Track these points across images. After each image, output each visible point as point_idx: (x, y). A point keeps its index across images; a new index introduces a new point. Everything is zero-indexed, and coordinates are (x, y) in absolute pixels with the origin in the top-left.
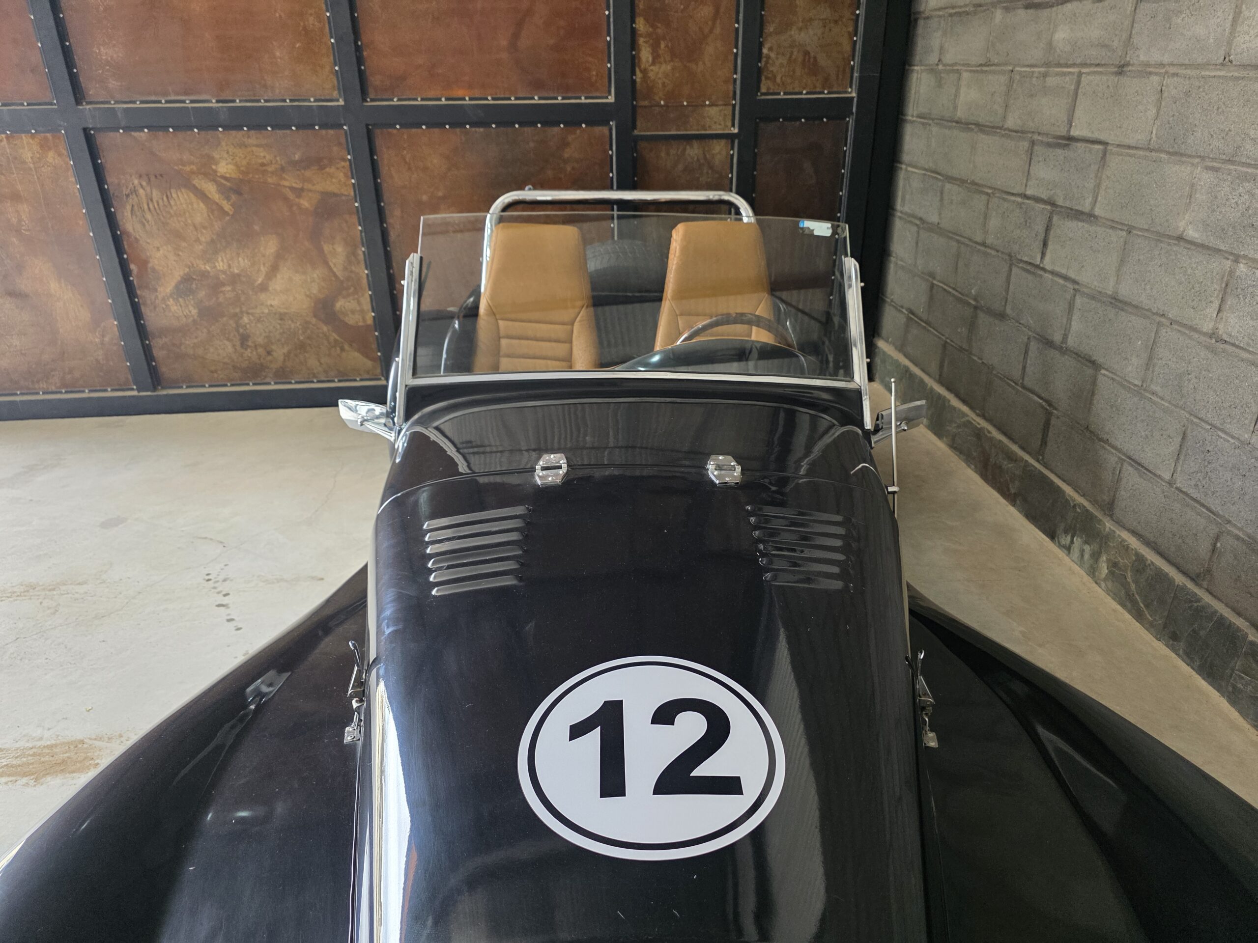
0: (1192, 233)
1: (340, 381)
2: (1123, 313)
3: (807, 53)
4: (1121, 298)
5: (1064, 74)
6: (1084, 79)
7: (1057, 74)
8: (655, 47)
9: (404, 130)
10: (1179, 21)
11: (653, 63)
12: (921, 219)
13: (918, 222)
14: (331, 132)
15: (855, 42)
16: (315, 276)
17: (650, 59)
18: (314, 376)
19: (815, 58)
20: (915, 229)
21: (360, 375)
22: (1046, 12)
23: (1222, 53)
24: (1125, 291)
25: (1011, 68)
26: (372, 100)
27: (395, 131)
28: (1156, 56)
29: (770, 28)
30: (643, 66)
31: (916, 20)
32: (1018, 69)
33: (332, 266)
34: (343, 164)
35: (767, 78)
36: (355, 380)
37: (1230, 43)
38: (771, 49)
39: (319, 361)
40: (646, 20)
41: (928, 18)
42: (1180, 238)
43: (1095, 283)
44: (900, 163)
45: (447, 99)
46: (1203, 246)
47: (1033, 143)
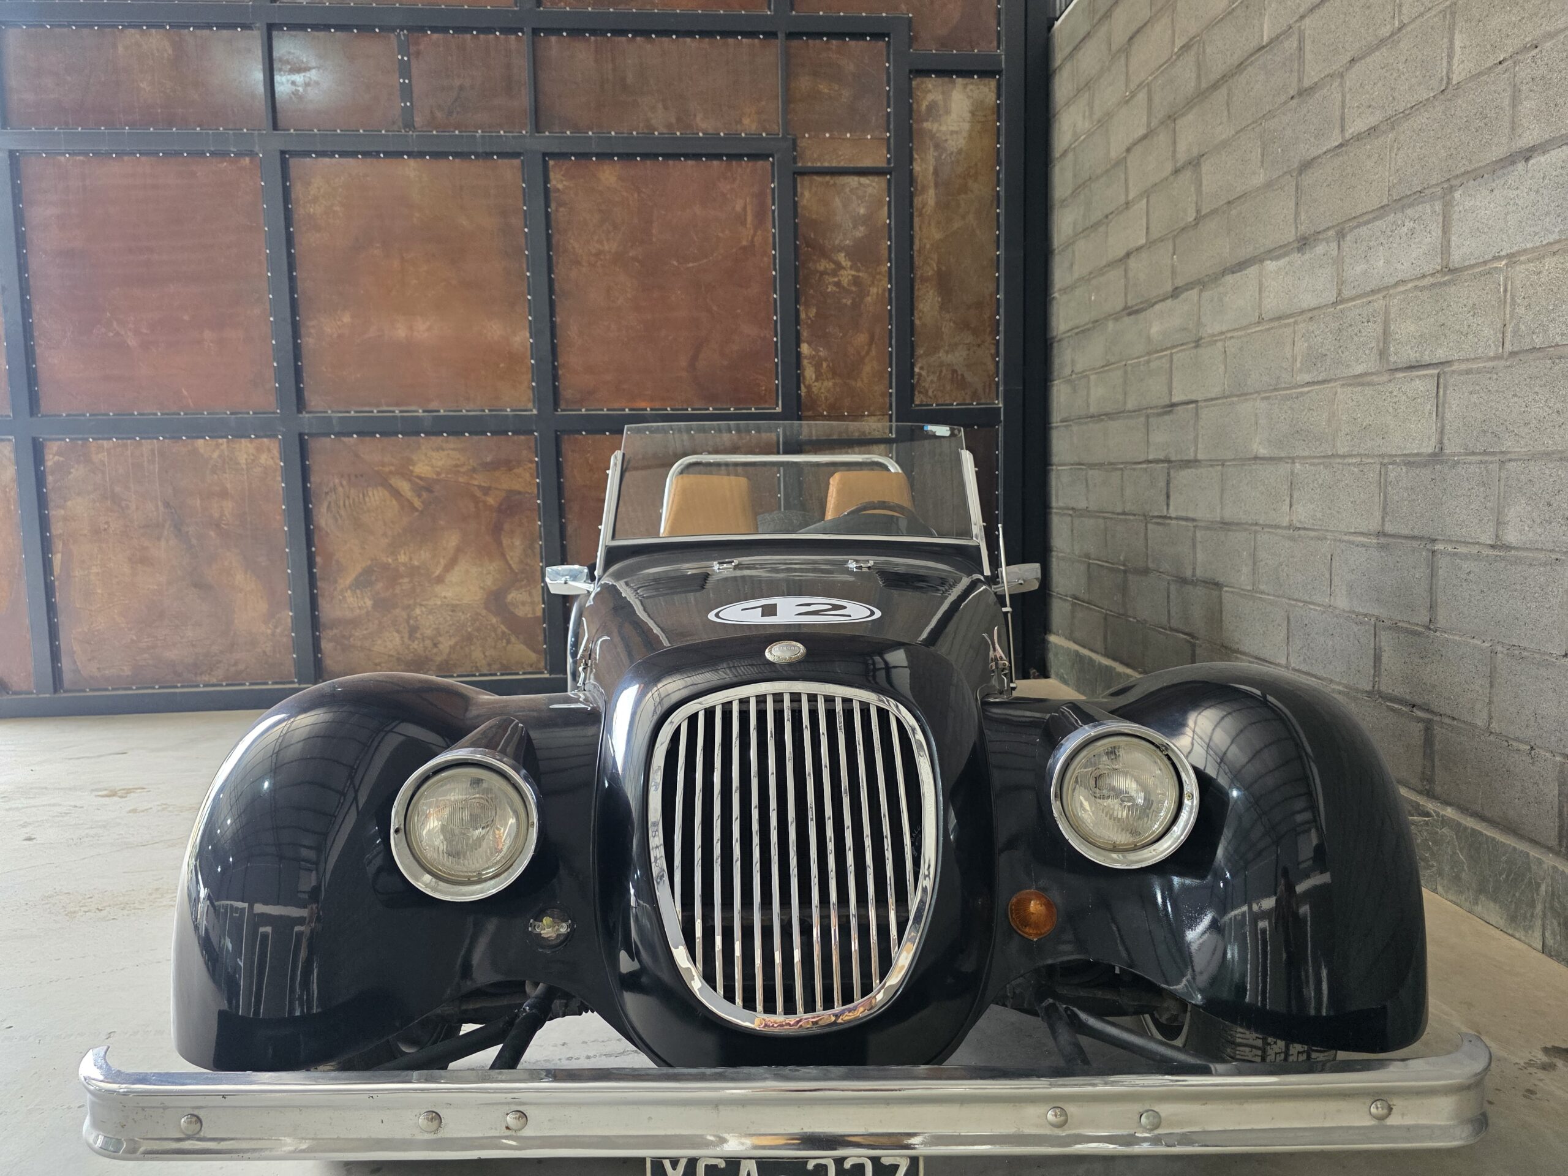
0: (1263, 452)
1: (502, 675)
2: (1230, 533)
3: (954, 371)
4: (1226, 521)
5: (1161, 357)
6: (1175, 358)
7: (1157, 358)
8: (818, 367)
9: (590, 436)
10: (1227, 299)
11: (817, 380)
12: (1073, 509)
13: (1071, 512)
14: (522, 437)
15: (998, 362)
16: (491, 568)
17: (814, 377)
18: (477, 669)
19: (962, 375)
20: (1070, 518)
21: (523, 668)
22: (1142, 316)
23: (1257, 314)
24: (1229, 513)
25: (1124, 363)
26: (562, 411)
27: (580, 437)
28: (1217, 328)
29: (920, 351)
30: (807, 383)
31: (1051, 344)
32: (1129, 362)
33: (509, 558)
34: (530, 465)
35: (920, 392)
36: (518, 674)
37: (1260, 306)
38: (921, 368)
39: (484, 653)
40: (809, 344)
41: (1060, 341)
42: (1256, 458)
43: (1208, 516)
44: (1052, 465)
45: (630, 410)
46: (1271, 459)
47: (1148, 417)
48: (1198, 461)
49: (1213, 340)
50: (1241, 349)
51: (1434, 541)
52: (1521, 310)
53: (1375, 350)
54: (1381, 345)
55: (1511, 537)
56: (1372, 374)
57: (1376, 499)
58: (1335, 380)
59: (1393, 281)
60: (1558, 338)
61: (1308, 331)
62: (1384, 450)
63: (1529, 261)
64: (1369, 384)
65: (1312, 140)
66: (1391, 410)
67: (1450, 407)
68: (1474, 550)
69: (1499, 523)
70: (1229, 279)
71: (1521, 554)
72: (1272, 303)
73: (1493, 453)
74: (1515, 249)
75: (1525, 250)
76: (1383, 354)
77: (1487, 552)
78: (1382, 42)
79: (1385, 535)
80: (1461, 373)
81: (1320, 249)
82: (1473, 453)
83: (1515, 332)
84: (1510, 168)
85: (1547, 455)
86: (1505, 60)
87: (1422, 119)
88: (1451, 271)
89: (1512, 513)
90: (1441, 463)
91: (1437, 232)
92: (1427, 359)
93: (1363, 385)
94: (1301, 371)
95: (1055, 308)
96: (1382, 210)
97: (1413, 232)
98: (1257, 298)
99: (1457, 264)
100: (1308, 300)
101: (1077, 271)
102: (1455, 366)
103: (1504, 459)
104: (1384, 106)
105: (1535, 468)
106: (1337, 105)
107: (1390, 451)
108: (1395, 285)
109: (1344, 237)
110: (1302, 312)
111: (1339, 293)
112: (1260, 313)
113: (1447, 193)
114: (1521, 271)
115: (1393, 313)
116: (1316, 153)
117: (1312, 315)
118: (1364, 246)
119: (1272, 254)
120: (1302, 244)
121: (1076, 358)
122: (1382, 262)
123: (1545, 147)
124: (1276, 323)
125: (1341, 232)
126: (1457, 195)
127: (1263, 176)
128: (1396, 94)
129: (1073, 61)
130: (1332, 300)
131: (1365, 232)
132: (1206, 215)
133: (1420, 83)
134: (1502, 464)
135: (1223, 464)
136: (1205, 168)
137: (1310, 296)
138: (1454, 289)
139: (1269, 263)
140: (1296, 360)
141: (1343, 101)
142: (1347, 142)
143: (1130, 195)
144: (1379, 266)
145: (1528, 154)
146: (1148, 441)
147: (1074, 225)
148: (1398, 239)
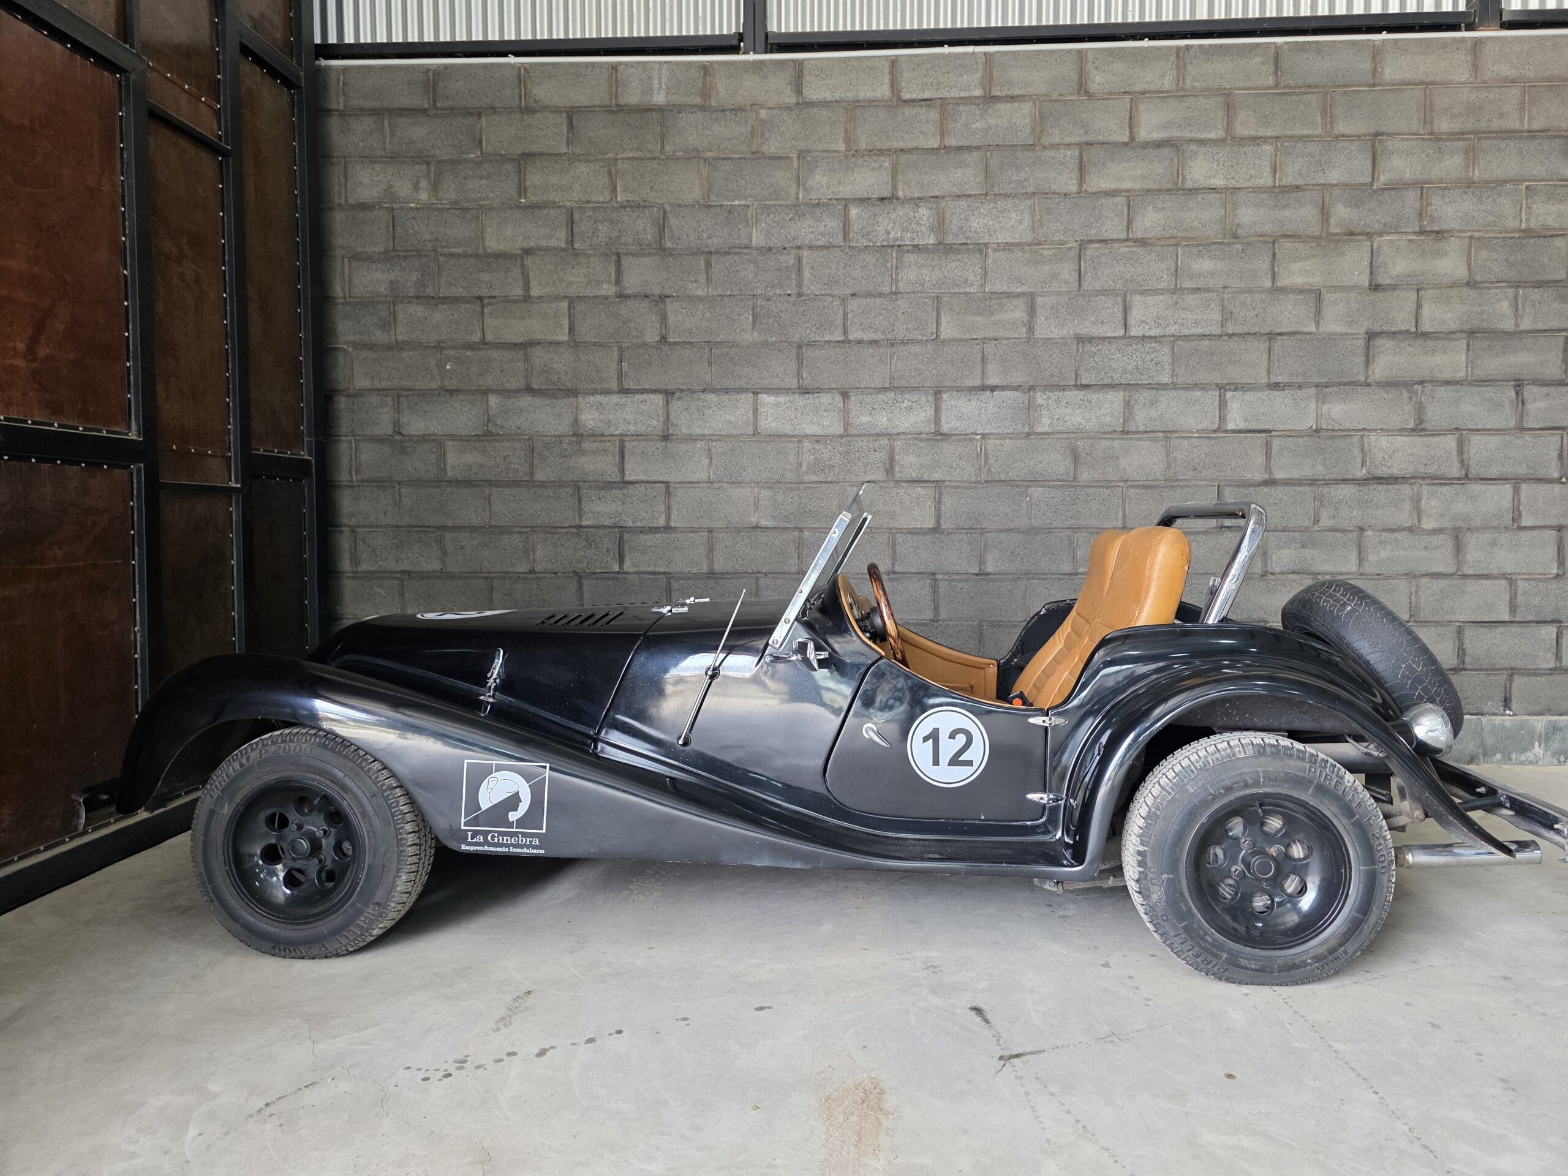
0: (764, 523)
3: (274, 412)
5: (602, 442)
6: (628, 445)
7: (593, 442)
8: (167, 383)
10: (710, 411)
12: (404, 572)
13: (397, 575)
15: (302, 408)
19: (279, 418)
22: (561, 400)
23: (751, 429)
28: (697, 431)
30: (158, 402)
31: (332, 397)
32: (538, 438)
37: (755, 424)
42: (756, 527)
43: (689, 569)
46: (774, 528)
47: (578, 488)
48: (671, 528)
49: (691, 439)
50: (732, 450)
51: (934, 574)
52: (991, 461)
53: (882, 468)
54: (888, 467)
55: (990, 569)
56: (880, 481)
57: (887, 553)
58: (844, 482)
59: (894, 431)
60: (1015, 478)
61: (814, 449)
62: (892, 525)
63: (996, 439)
65: (814, 329)
66: (897, 503)
67: (945, 505)
68: (965, 577)
69: (982, 562)
70: (713, 398)
71: (995, 576)
72: (768, 424)
73: (976, 529)
74: (987, 432)
75: (992, 434)
76: (890, 470)
77: (973, 577)
78: (881, 295)
79: (895, 573)
80: (952, 487)
81: (825, 399)
82: (962, 528)
83: (989, 471)
84: (982, 392)
85: (1010, 530)
86: (976, 339)
87: (917, 349)
88: (941, 434)
89: (989, 557)
90: (939, 533)
91: (930, 412)
92: (926, 477)
94: (807, 473)
95: (341, 360)
96: (884, 390)
97: (911, 408)
98: (751, 418)
99: (946, 432)
100: (813, 429)
101: (402, 333)
102: (947, 483)
103: (983, 532)
104: (885, 331)
105: (1003, 536)
106: (839, 315)
107: (897, 526)
108: (898, 434)
109: (848, 397)
110: (807, 436)
111: (846, 430)
112: (755, 430)
113: (938, 393)
114: (991, 443)
115: (897, 449)
116: (817, 339)
117: (817, 439)
118: (868, 406)
119: (769, 391)
120: (805, 391)
121: (404, 420)
122: (885, 419)
123: (1003, 388)
124: (777, 439)
125: (846, 393)
126: (945, 396)
127: (756, 337)
128: (895, 328)
129: (382, 120)
130: (839, 433)
131: (868, 399)
132: (675, 343)
133: (915, 330)
134: (982, 534)
135: (710, 531)
136: (671, 307)
137: (815, 428)
138: (944, 444)
139: (765, 396)
140: (801, 466)
141: (845, 315)
142: (850, 342)
143: (535, 292)
144: (882, 421)
145: (993, 389)
146: (580, 509)
147: (393, 286)
148: (898, 409)
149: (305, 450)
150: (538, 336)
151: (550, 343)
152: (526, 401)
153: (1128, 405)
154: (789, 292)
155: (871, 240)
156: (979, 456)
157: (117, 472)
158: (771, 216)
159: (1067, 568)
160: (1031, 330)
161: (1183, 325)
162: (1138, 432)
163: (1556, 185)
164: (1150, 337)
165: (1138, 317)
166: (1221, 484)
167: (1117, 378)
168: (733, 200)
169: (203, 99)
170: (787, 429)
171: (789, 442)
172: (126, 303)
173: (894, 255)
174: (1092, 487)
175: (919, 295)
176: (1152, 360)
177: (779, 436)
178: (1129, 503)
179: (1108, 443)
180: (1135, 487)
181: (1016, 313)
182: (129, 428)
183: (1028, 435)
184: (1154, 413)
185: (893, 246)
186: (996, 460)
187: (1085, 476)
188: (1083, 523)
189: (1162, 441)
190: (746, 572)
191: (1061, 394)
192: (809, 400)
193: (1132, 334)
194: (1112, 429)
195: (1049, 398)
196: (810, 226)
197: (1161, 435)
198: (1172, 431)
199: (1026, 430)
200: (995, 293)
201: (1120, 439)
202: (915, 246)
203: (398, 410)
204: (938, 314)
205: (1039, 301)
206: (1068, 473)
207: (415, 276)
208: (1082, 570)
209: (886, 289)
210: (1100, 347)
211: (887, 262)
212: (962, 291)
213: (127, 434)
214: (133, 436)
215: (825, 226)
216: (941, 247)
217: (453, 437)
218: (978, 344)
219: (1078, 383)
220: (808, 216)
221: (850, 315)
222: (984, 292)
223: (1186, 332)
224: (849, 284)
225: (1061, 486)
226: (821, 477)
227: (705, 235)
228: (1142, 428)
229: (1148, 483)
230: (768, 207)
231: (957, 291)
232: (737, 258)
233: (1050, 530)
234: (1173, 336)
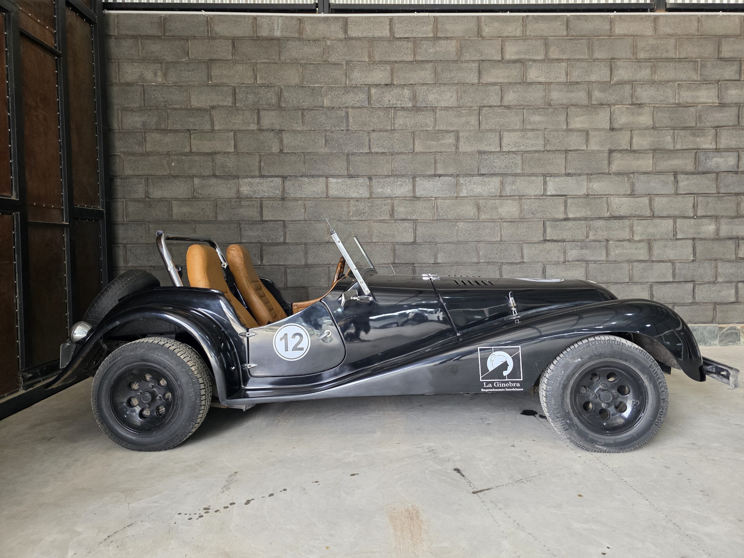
3: (84, 187)
5: (252, 201)
6: (264, 202)
7: (247, 201)
10: (305, 186)
11: (31, 181)
12: (151, 266)
13: (148, 268)
15: (99, 185)
17: (29, 177)
19: (87, 189)
22: (231, 181)
25: (213, 199)
28: (298, 196)
29: (72, 171)
30: (26, 181)
32: (220, 199)
38: (73, 182)
41: (124, 179)
48: (286, 243)
49: (296, 199)
50: (316, 205)
51: (413, 264)
53: (388, 214)
54: (391, 213)
55: (439, 261)
56: (387, 220)
57: (391, 254)
58: (370, 220)
59: (394, 196)
60: (451, 218)
61: (356, 204)
62: (393, 241)
63: (441, 200)
64: (386, 223)
65: (355, 147)
66: (396, 230)
67: (418, 231)
68: (428, 265)
69: (436, 258)
70: (306, 180)
72: (333, 192)
73: (433, 242)
74: (437, 196)
75: (440, 197)
76: (392, 215)
77: (431, 265)
78: (386, 131)
79: (395, 263)
80: (421, 223)
81: (361, 180)
82: (426, 242)
83: (438, 215)
84: (435, 177)
85: (449, 243)
86: (432, 152)
87: (404, 157)
88: (416, 197)
89: (439, 256)
90: (416, 244)
91: (411, 187)
92: (409, 218)
93: (383, 223)
94: (352, 216)
95: (118, 161)
96: (388, 176)
97: (402, 185)
98: (325, 190)
99: (418, 196)
100: (355, 195)
101: (149, 147)
102: (419, 221)
103: (436, 243)
104: (388, 148)
105: (445, 245)
106: (367, 140)
107: (396, 241)
108: (396, 197)
109: (372, 180)
110: (352, 198)
111: (371, 195)
112: (327, 195)
113: (414, 178)
114: (439, 201)
115: (395, 205)
116: (356, 151)
117: (357, 200)
118: (381, 184)
119: (333, 176)
120: (351, 176)
121: (150, 190)
122: (389, 190)
123: (444, 175)
124: (337, 200)
125: (370, 178)
126: (417, 179)
127: (327, 150)
128: (393, 147)
129: (138, 41)
130: (367, 197)
131: (381, 180)
132: (287, 153)
133: (403, 147)
134: (435, 245)
135: (306, 244)
136: (285, 136)
137: (356, 194)
138: (417, 202)
139: (332, 179)
140: (350, 212)
141: (370, 140)
142: (372, 153)
143: (217, 128)
144: (388, 191)
145: (440, 176)
146: (241, 234)
147: (144, 124)
148: (395, 185)
149: (100, 206)
150: (219, 149)
151: (225, 153)
152: (213, 181)
153: (502, 183)
154: (342, 129)
155: (381, 105)
156: (434, 208)
157: (6, 217)
158: (333, 92)
159: (475, 260)
160: (457, 148)
161: (527, 146)
162: (507, 196)
163: (690, 83)
164: (512, 152)
165: (506, 142)
166: (545, 220)
167: (497, 171)
168: (315, 84)
169: (47, 28)
170: (342, 195)
171: (344, 201)
172: (9, 130)
173: (393, 112)
174: (486, 222)
175: (405, 131)
176: (513, 162)
177: (339, 198)
178: (503, 229)
179: (493, 201)
180: (506, 222)
181: (450, 140)
182: (12, 194)
183: (457, 198)
184: (514, 187)
185: (392, 107)
186: (442, 210)
187: (483, 217)
188: (483, 239)
189: (518, 200)
190: (323, 264)
191: (471, 178)
192: (353, 181)
193: (504, 150)
194: (495, 195)
195: (466, 180)
196: (352, 97)
197: (517, 197)
198: (523, 196)
199: (456, 195)
200: (440, 130)
201: (499, 199)
202: (402, 108)
203: (147, 185)
204: (414, 140)
205: (461, 134)
206: (475, 216)
207: (155, 119)
208: (482, 261)
209: (389, 128)
210: (489, 156)
211: (389, 115)
212: (425, 129)
213: (11, 197)
214: (14, 198)
215: (359, 97)
216: (415, 108)
217: (176, 199)
218: (433, 155)
219: (479, 173)
220: (351, 92)
221: (372, 140)
222: (435, 130)
223: (528, 149)
224: (371, 125)
225: (472, 222)
226: (359, 218)
227: (301, 101)
228: (509, 194)
229: (512, 220)
230: (332, 88)
231: (422, 129)
232: (317, 112)
233: (467, 242)
234: (523, 151)
